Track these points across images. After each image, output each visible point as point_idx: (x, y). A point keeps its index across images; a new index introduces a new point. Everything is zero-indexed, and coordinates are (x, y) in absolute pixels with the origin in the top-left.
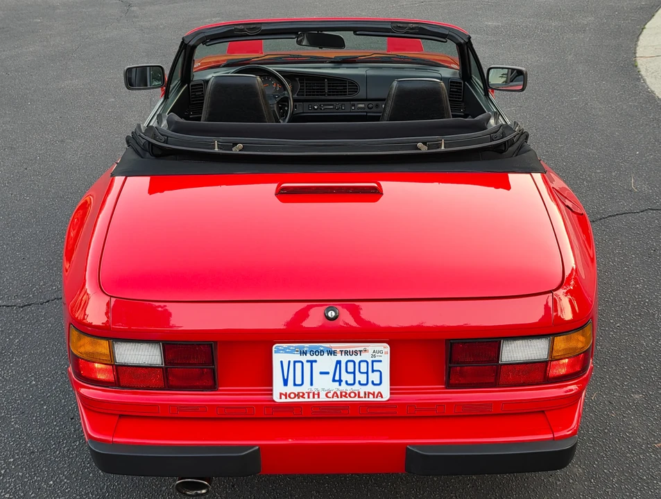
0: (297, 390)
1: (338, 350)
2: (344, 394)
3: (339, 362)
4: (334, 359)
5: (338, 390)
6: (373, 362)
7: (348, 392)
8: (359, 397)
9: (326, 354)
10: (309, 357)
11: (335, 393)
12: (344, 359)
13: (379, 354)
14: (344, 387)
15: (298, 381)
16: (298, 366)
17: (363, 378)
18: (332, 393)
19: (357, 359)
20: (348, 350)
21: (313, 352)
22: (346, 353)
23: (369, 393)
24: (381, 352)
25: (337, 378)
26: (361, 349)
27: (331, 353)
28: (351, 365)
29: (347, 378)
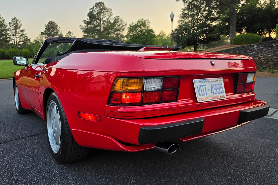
0: (203, 97)
1: (211, 81)
4: (210, 84)
5: (213, 96)
6: (220, 84)
7: (216, 97)
9: (208, 82)
10: (204, 84)
12: (213, 83)
13: (221, 82)
14: (215, 95)
15: (203, 94)
16: (202, 87)
17: (218, 90)
18: (212, 97)
19: (216, 83)
21: (205, 82)
22: (213, 81)
23: (221, 96)
24: (221, 81)
25: (212, 91)
26: (216, 80)
27: (209, 82)
28: (215, 86)
29: (215, 91)
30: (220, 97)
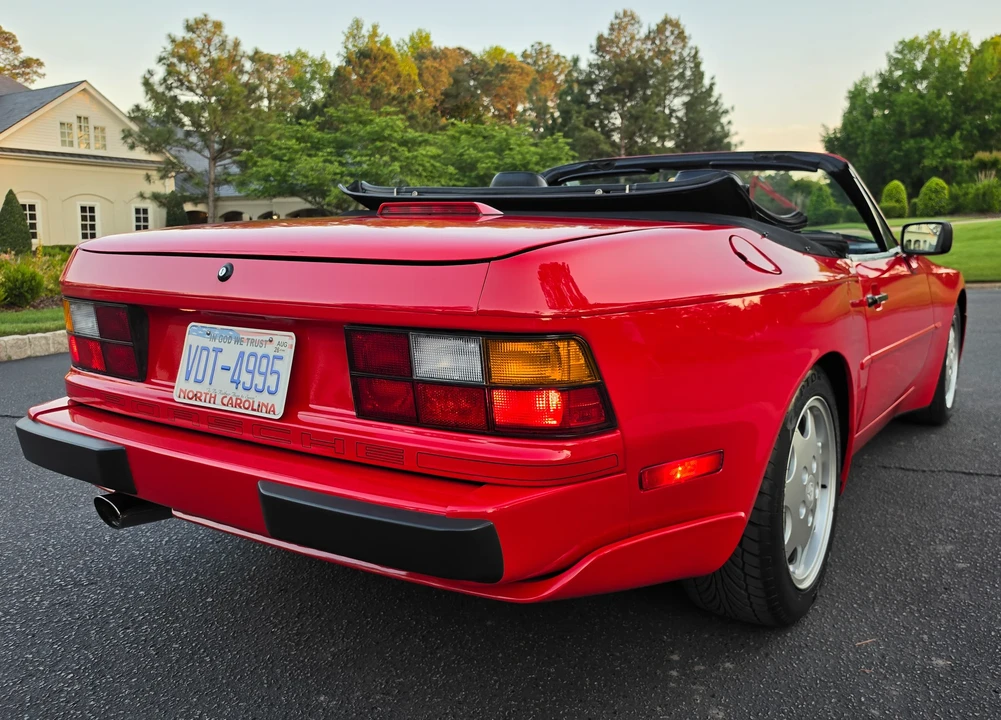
0: (196, 388)
1: (246, 337)
2: (239, 401)
3: (242, 354)
4: (239, 348)
5: (234, 394)
6: (275, 357)
7: (243, 400)
8: (253, 410)
9: (233, 342)
10: (217, 344)
11: (231, 398)
12: (248, 349)
13: (283, 348)
14: (241, 392)
15: (200, 377)
16: (205, 353)
17: (259, 380)
18: (228, 397)
20: (255, 338)
21: (223, 339)
22: (252, 342)
23: (263, 404)
24: (284, 344)
25: (236, 378)
26: (267, 338)
27: (239, 341)
28: (252, 359)
29: (245, 378)
30: (256, 407)
